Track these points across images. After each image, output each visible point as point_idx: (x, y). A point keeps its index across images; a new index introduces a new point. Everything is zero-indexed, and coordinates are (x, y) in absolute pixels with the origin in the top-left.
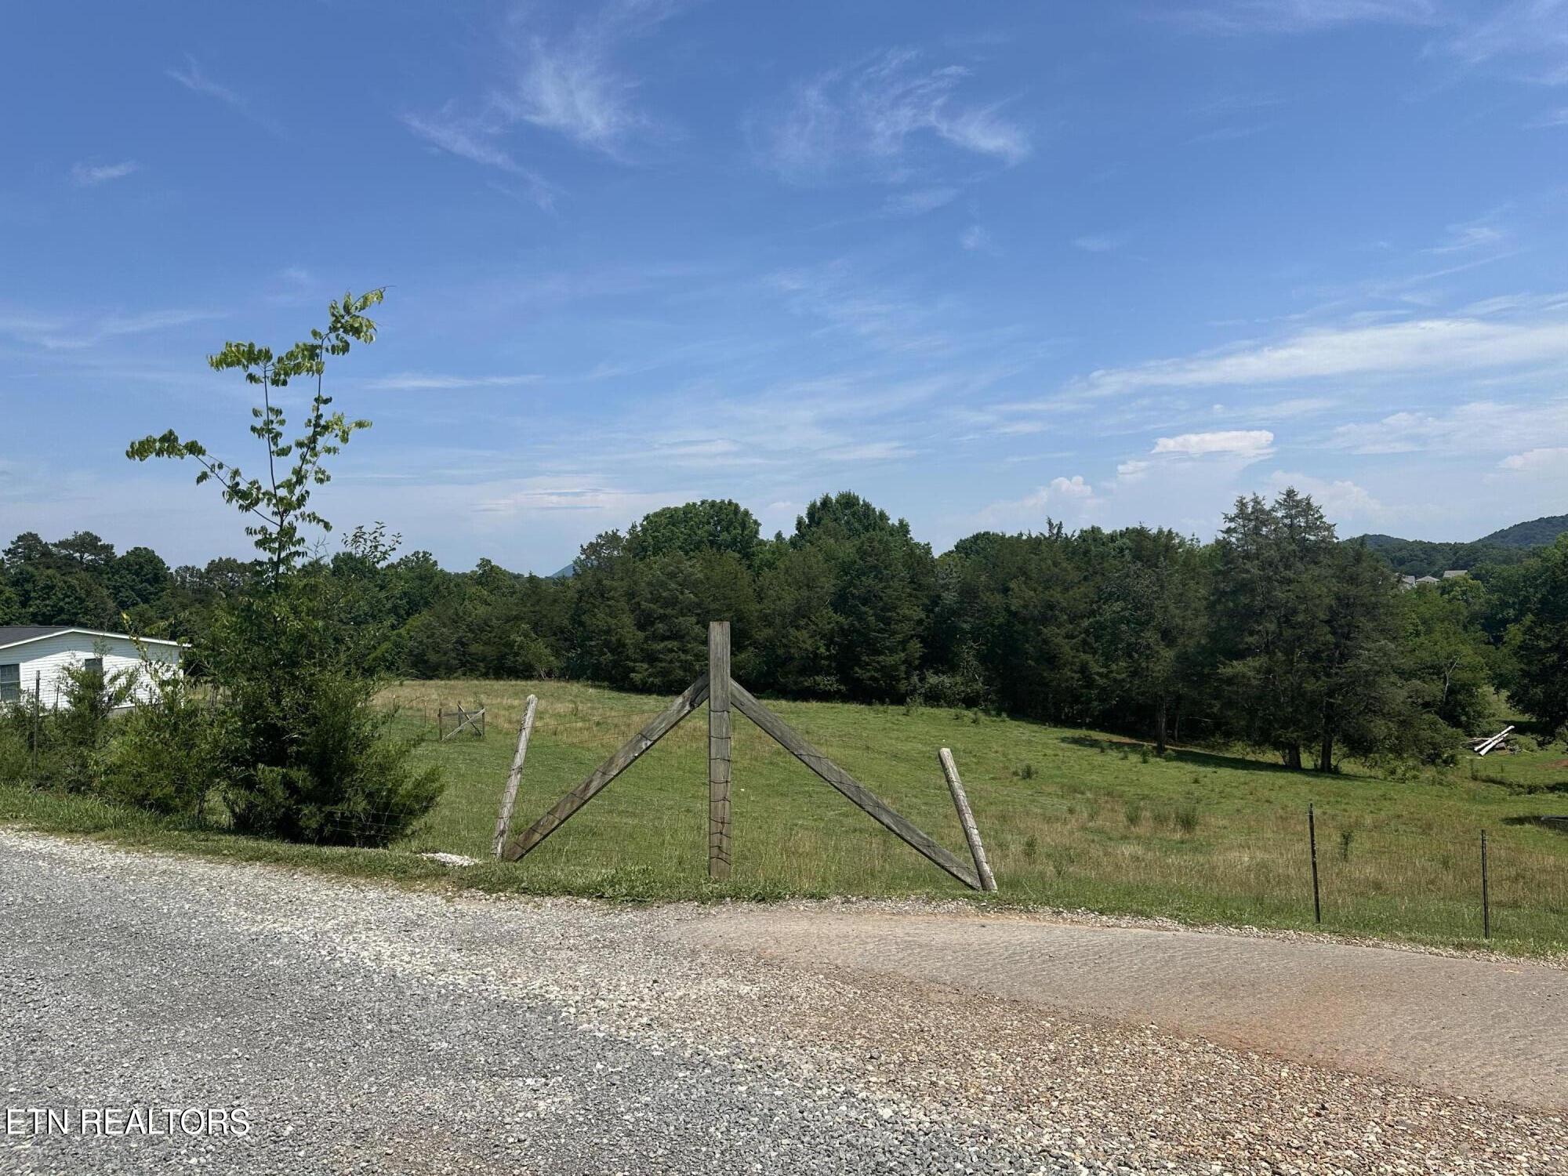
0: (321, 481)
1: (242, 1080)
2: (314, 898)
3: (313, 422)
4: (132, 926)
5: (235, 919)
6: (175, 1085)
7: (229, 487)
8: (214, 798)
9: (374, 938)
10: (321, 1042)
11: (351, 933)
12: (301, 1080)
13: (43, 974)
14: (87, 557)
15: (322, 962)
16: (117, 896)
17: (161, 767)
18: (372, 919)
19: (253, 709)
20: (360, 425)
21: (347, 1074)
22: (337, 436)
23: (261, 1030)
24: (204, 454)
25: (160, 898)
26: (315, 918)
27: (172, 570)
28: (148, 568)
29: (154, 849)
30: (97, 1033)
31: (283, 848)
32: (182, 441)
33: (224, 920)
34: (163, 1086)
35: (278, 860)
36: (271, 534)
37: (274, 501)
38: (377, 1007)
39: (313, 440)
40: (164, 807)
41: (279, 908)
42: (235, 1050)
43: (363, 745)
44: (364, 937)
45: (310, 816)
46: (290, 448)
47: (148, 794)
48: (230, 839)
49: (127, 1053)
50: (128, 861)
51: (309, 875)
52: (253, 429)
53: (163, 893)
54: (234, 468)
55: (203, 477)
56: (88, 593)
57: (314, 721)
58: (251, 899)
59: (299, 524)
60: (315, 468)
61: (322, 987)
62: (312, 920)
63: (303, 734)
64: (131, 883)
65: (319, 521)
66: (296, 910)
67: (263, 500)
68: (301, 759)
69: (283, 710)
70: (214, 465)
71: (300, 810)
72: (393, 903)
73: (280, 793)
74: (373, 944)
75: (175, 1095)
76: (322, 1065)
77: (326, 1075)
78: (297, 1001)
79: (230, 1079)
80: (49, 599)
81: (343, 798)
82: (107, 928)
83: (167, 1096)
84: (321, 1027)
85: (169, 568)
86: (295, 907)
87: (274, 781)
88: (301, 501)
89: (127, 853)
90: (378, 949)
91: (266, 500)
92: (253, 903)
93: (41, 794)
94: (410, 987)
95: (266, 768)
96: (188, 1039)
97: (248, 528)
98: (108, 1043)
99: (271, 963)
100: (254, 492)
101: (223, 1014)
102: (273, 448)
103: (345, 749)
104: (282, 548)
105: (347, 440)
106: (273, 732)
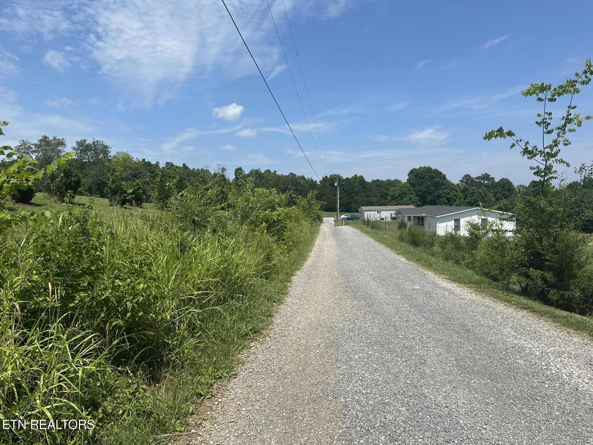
0: (566, 145)
1: (490, 416)
2: (547, 334)
3: (565, 118)
4: (468, 326)
5: (508, 334)
6: (463, 405)
7: (523, 149)
8: (514, 278)
9: (572, 364)
10: (531, 412)
11: (560, 357)
12: (516, 428)
13: (433, 337)
14: (486, 182)
15: (541, 369)
16: (467, 312)
17: (495, 263)
18: (573, 353)
19: (529, 245)
20: (588, 118)
21: (539, 436)
22: (575, 124)
23: (505, 393)
24: (514, 135)
25: (482, 317)
26: (544, 344)
27: (516, 186)
28: (506, 186)
29: (486, 295)
30: (443, 368)
31: (537, 305)
32: (505, 131)
33: (504, 334)
34: (459, 404)
35: (534, 311)
36: (541, 169)
37: (543, 155)
38: (564, 403)
39: (565, 126)
40: (495, 279)
41: (529, 334)
42: (492, 399)
43: (580, 266)
44: (566, 361)
45: (554, 294)
46: (553, 130)
47: (490, 272)
48: (516, 297)
49: (450, 382)
50: (475, 298)
51: (547, 321)
52: (537, 123)
53: (484, 315)
54: (526, 141)
55: (513, 145)
56: (486, 195)
57: (557, 252)
58: (518, 326)
59: (554, 165)
60: (564, 139)
61: (538, 382)
62: (543, 345)
63: (552, 258)
64: (474, 307)
65: (564, 162)
66: (537, 337)
67: (538, 154)
68: (550, 268)
69: (542, 246)
70: (517, 140)
71: (549, 291)
72: (586, 347)
73: (539, 282)
74: (570, 367)
75: (462, 410)
76: (528, 424)
77: (529, 431)
78: (524, 385)
79: (486, 413)
80: (473, 197)
81: (569, 289)
82: (459, 324)
83: (458, 409)
84: (533, 403)
85: (514, 186)
86: (536, 336)
87: (537, 276)
88: (556, 154)
89: (476, 295)
90: (572, 370)
91: (539, 154)
92: (519, 329)
93: (455, 266)
94: (584, 399)
95: (534, 270)
96: (475, 385)
97: (531, 167)
98: (446, 375)
99: (517, 361)
100: (535, 151)
101: (491, 379)
102: (545, 131)
103: (572, 267)
104: (546, 175)
105: (581, 125)
106: (537, 254)
